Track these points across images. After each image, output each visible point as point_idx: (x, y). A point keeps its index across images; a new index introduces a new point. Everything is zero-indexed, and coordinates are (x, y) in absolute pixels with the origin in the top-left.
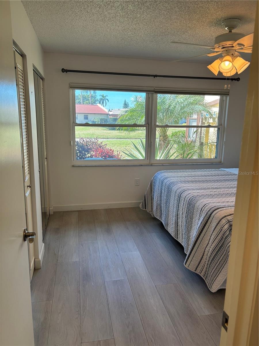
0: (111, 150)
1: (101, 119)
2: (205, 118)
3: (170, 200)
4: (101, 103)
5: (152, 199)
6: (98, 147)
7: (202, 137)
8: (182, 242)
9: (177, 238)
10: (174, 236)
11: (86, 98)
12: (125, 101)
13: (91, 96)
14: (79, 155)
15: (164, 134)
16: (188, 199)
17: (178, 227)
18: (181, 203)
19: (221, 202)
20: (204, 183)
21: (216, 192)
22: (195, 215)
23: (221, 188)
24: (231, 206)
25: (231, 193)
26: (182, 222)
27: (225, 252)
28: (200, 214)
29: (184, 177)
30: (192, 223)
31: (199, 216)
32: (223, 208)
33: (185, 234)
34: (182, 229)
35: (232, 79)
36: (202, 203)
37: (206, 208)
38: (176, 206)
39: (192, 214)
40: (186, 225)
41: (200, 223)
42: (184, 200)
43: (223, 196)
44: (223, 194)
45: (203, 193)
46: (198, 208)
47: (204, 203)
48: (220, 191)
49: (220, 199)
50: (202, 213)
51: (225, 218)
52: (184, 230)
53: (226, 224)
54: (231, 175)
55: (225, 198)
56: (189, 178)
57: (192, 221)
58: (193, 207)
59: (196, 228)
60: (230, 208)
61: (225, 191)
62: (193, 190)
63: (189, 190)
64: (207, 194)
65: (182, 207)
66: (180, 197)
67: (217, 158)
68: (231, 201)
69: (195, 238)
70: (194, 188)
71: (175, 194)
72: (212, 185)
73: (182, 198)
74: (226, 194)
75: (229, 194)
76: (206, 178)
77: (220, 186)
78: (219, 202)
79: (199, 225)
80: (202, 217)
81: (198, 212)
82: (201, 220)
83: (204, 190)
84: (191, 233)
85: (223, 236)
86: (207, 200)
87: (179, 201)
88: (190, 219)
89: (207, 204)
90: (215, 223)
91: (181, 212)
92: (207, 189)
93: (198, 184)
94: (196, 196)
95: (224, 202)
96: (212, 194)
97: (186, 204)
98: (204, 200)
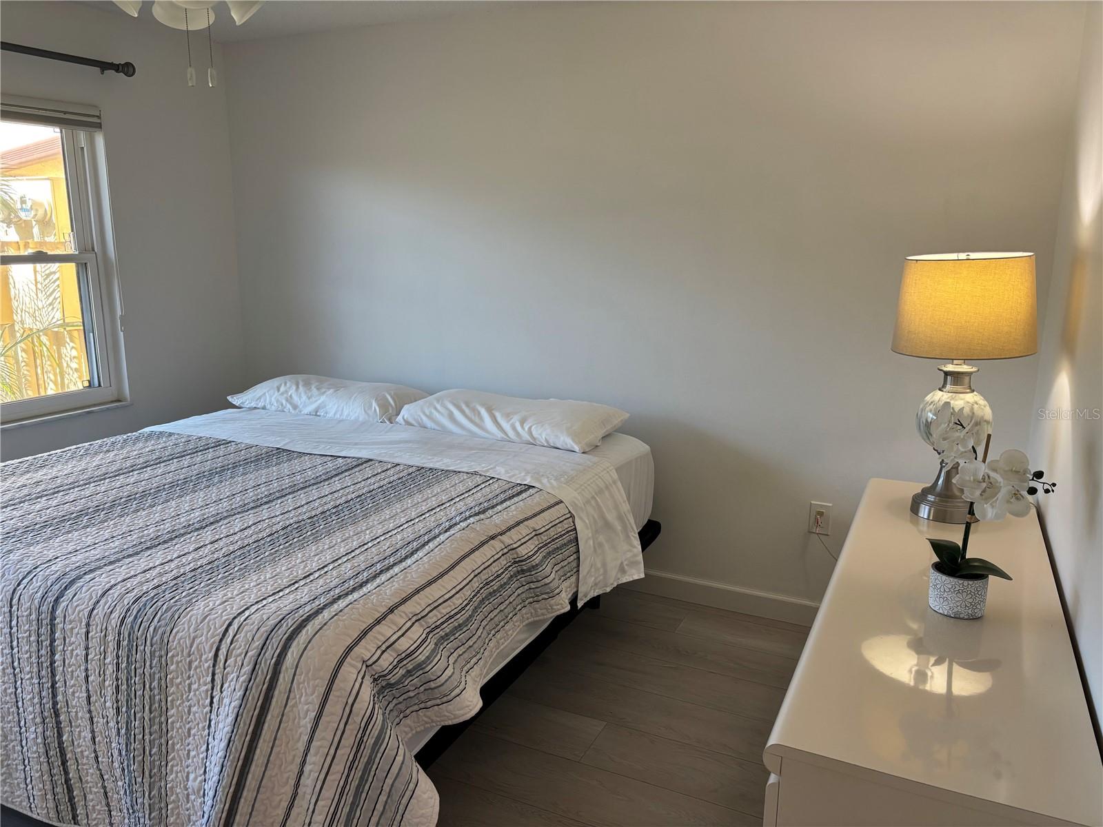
10: (52, 814)
16: (113, 621)
17: (72, 768)
18: (65, 651)
19: (284, 587)
20: (133, 512)
21: (221, 543)
22: (178, 687)
23: (226, 517)
24: (337, 591)
25: (283, 529)
26: (97, 740)
27: (383, 798)
28: (210, 675)
29: (12, 507)
30: (165, 730)
31: (210, 686)
32: (320, 617)
33: (132, 792)
34: (100, 770)
35: (104, 66)
36: (211, 623)
37: (238, 638)
38: (34, 674)
39: (156, 686)
40: (127, 751)
41: (230, 719)
42: (88, 632)
43: (267, 554)
44: (256, 544)
45: (173, 565)
46: (196, 653)
47: (217, 617)
48: (232, 531)
49: (268, 576)
50: (225, 669)
51: (352, 659)
52: (118, 772)
53: (362, 682)
54: (211, 450)
55: (283, 561)
56: (38, 507)
57: (163, 719)
58: (157, 654)
59: (201, 747)
60: (342, 604)
61: (253, 528)
62: (111, 567)
63: (91, 571)
64: (192, 565)
65: (80, 666)
66: (53, 618)
67: (100, 385)
68: (315, 566)
69: (223, 800)
70: (106, 554)
71: (10, 611)
72: (172, 512)
73: (71, 622)
74: (270, 541)
75: (278, 538)
76: (118, 485)
77: (211, 509)
78: (278, 592)
79: (228, 729)
80: (228, 688)
81: (196, 668)
82: (233, 704)
83: (166, 551)
84: (171, 777)
85: (359, 736)
86: (218, 596)
87: (53, 641)
88: (151, 713)
89: (235, 618)
90: (314, 696)
91: (77, 695)
92: (172, 539)
93: (106, 524)
94: (152, 595)
95: (297, 585)
96: (213, 560)
97: (102, 648)
98: (211, 604)
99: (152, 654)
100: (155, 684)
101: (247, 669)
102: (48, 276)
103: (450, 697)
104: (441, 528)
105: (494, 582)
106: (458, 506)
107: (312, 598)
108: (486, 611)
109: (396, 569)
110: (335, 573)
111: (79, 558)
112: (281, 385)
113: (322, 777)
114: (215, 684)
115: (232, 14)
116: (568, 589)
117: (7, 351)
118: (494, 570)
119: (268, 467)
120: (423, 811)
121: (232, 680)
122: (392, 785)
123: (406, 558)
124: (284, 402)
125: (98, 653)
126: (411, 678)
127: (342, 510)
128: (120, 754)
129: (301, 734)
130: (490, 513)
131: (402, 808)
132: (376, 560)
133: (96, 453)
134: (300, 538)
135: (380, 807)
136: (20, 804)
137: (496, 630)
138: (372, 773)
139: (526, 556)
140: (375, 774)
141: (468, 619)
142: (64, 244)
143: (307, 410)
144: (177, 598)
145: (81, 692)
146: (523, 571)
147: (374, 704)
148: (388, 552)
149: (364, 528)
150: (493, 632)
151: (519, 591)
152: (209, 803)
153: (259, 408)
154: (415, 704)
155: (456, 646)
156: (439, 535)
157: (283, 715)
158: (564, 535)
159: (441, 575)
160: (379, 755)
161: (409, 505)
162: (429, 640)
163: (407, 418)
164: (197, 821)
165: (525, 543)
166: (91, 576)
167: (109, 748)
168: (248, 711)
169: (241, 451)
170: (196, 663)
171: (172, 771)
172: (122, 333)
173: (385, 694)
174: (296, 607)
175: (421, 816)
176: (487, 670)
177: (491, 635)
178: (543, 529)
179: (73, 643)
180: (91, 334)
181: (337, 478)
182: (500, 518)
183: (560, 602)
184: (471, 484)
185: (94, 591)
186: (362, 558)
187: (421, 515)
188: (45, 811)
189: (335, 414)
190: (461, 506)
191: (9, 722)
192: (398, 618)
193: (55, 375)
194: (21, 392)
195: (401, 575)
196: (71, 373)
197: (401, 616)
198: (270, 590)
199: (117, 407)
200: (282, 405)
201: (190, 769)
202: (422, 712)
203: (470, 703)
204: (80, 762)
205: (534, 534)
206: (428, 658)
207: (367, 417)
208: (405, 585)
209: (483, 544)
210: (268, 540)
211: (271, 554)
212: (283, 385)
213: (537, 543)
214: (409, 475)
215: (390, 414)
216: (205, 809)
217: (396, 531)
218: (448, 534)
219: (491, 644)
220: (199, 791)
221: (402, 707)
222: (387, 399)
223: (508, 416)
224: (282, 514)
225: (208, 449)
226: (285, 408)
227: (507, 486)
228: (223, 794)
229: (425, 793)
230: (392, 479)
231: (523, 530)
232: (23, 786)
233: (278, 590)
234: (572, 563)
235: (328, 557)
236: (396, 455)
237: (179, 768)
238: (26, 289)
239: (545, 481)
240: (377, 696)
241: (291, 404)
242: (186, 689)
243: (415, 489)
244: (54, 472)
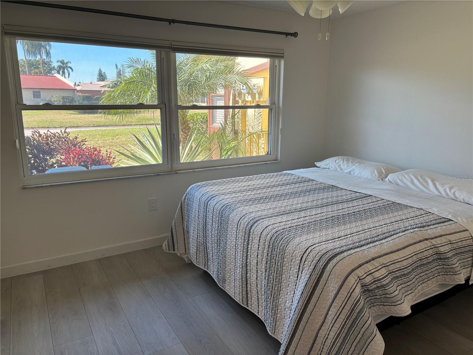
0: (95, 150)
1: (63, 97)
2: (238, 94)
3: (226, 237)
4: (61, 72)
5: (186, 233)
6: (70, 145)
7: (236, 123)
8: (258, 313)
9: (247, 304)
10: (241, 301)
11: (34, 66)
12: (100, 71)
13: (42, 62)
14: (32, 162)
15: (183, 119)
16: (268, 238)
17: (249, 287)
18: (252, 245)
19: (329, 239)
20: (277, 201)
21: (307, 218)
22: (287, 268)
23: (310, 209)
24: (351, 246)
25: (331, 217)
26: (258, 279)
27: (360, 336)
28: (298, 266)
29: (241, 193)
30: (280, 282)
31: (298, 270)
32: (343, 254)
33: (267, 301)
34: (257, 290)
35: (287, 34)
36: (301, 246)
37: (310, 255)
38: (241, 250)
39: (279, 265)
40: (267, 286)
41: (304, 284)
42: (260, 240)
43: (324, 226)
44: (320, 221)
45: (289, 222)
46: (294, 256)
47: (303, 245)
48: (311, 214)
49: (324, 234)
50: (304, 265)
51: (353, 274)
52: (263, 293)
53: (357, 285)
54: (306, 182)
55: (330, 230)
56: (248, 194)
57: (280, 278)
58: (281, 253)
59: (292, 292)
60: (352, 251)
61: (319, 214)
62: (269, 219)
63: (263, 219)
64: (296, 224)
65: (256, 251)
66: (250, 232)
67: (271, 154)
68: (343, 234)
69: (298, 314)
70: (268, 214)
71: (237, 227)
72: (290, 203)
73: (255, 235)
74: (326, 221)
75: (329, 220)
76: (273, 190)
77: (305, 205)
78: (327, 241)
79: (302, 288)
80: (304, 273)
81: (294, 262)
82: (305, 279)
83: (287, 217)
84: (280, 300)
85: (353, 307)
86: (304, 237)
87: (249, 240)
88: (276, 274)
89: (310, 247)
90: (336, 285)
91: (254, 261)
92: (290, 213)
93: (268, 203)
94: (282, 231)
95: (335, 240)
96: (304, 223)
97: (264, 246)
98: (301, 239)
99: (279, 253)
100: (279, 264)
101: (312, 267)
102: (259, 113)
103: (395, 304)
104: (400, 230)
105: (424, 260)
106: (410, 222)
107: (340, 246)
108: (419, 272)
109: (377, 243)
110: (351, 239)
111: (259, 214)
112: (337, 160)
113: (336, 318)
114: (300, 270)
115: (339, 10)
116: (465, 274)
117: (243, 140)
118: (425, 255)
119: (328, 192)
120: (377, 348)
121: (306, 270)
122: (364, 332)
123: (382, 239)
124: (337, 167)
125: (262, 248)
126: (378, 290)
127: (356, 214)
128: (265, 286)
129: (329, 298)
130: (427, 228)
131: (367, 343)
132: (369, 237)
133: (267, 178)
134: (338, 222)
135: (358, 339)
136: (232, 294)
137: (423, 282)
138: (356, 324)
139: (443, 252)
140: (357, 325)
141: (409, 273)
142: (265, 102)
143: (346, 171)
144: (290, 234)
145: (255, 260)
146: (440, 259)
147: (361, 296)
148: (375, 235)
149: (365, 223)
150: (421, 282)
151: (437, 267)
152: (293, 313)
153: (326, 168)
154: (379, 302)
155: (401, 283)
156: (399, 233)
157: (323, 289)
158: (467, 246)
159: (398, 250)
160: (360, 318)
161: (386, 218)
162: (389, 277)
163: (390, 180)
164: (287, 319)
165: (443, 246)
166: (263, 220)
167: (261, 283)
168: (310, 284)
169: (318, 184)
170: (294, 260)
171: (281, 297)
172: (280, 135)
173: (366, 293)
174: (333, 248)
175: (375, 350)
176: (415, 299)
177: (419, 284)
178: (455, 242)
179: (255, 242)
180: (270, 135)
181: (356, 201)
182: (431, 232)
183: (459, 278)
184: (418, 214)
185: (263, 226)
186: (363, 235)
187: (391, 223)
188: (239, 299)
189: (358, 174)
190: (412, 222)
191: (232, 265)
192: (376, 263)
193: (256, 149)
194: (245, 154)
195: (379, 246)
196: (261, 149)
197: (377, 263)
198: (324, 239)
199: (275, 163)
200: (336, 168)
201: (287, 299)
202: (382, 306)
203: (405, 310)
204: (251, 285)
205: (449, 242)
206: (387, 284)
207: (371, 177)
208: (380, 250)
209: (421, 241)
210: (325, 220)
211: (325, 226)
212: (338, 160)
213: (450, 247)
214: (388, 204)
215: (383, 177)
216: (291, 315)
217: (379, 227)
218: (403, 233)
219: (419, 288)
220: (289, 308)
221: (373, 301)
222: (382, 170)
223: (443, 185)
224: (331, 211)
225: (305, 182)
226: (337, 169)
227: (437, 218)
228: (298, 311)
229: (378, 341)
230: (380, 205)
231: (444, 240)
232: (233, 288)
233: (327, 240)
234: (469, 262)
235: (348, 232)
236: (383, 195)
237: (283, 297)
238: (251, 118)
239: (459, 219)
240: (362, 293)
241: (340, 168)
242: (289, 269)
243: (390, 211)
244: (254, 183)
